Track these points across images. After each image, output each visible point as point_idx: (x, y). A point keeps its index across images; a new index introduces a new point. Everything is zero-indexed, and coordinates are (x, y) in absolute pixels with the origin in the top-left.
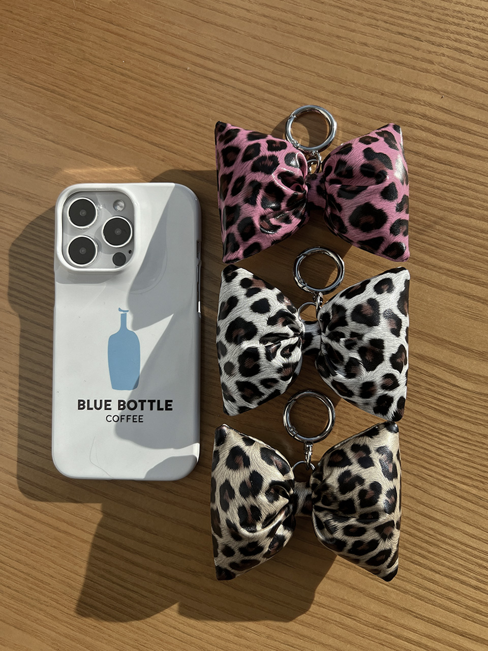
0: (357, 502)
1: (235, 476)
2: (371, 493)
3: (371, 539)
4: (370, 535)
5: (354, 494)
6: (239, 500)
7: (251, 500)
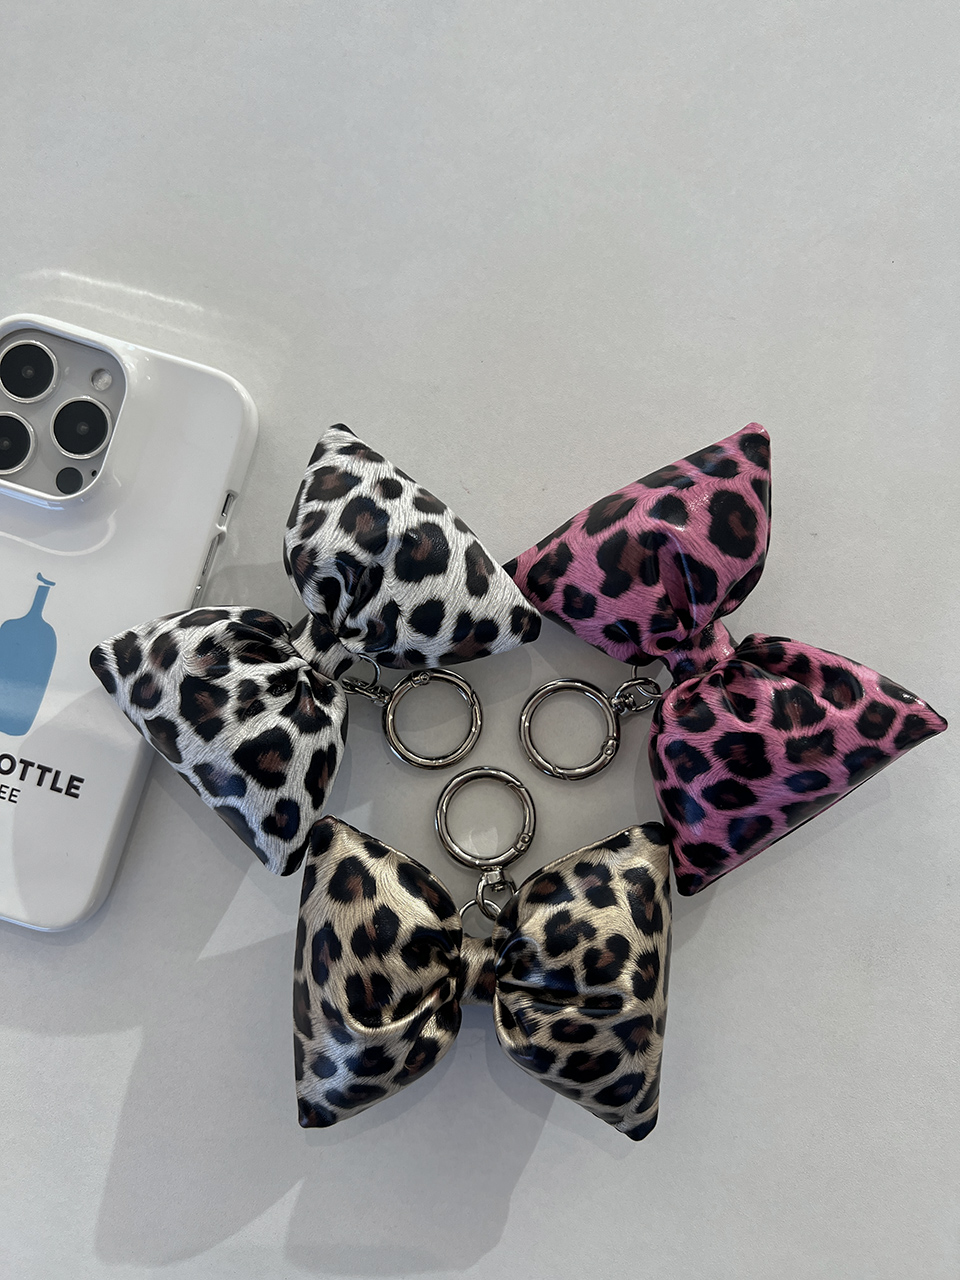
0: (580, 975)
1: (345, 915)
2: (607, 958)
3: (604, 1050)
4: (604, 1041)
5: (575, 957)
6: (348, 963)
7: (372, 964)
